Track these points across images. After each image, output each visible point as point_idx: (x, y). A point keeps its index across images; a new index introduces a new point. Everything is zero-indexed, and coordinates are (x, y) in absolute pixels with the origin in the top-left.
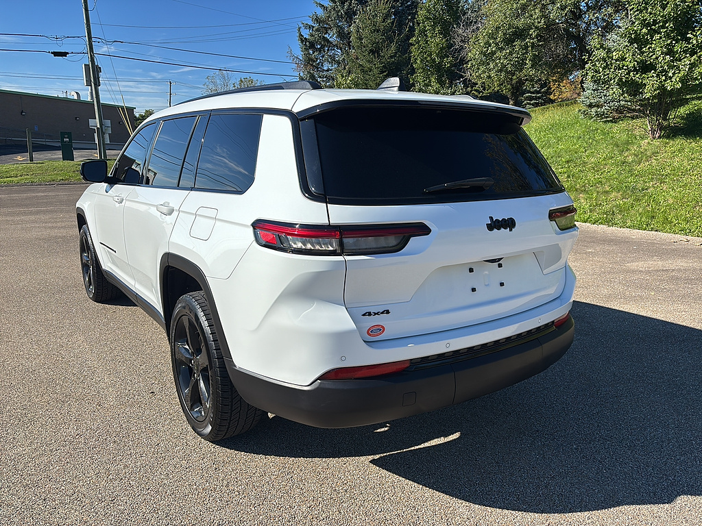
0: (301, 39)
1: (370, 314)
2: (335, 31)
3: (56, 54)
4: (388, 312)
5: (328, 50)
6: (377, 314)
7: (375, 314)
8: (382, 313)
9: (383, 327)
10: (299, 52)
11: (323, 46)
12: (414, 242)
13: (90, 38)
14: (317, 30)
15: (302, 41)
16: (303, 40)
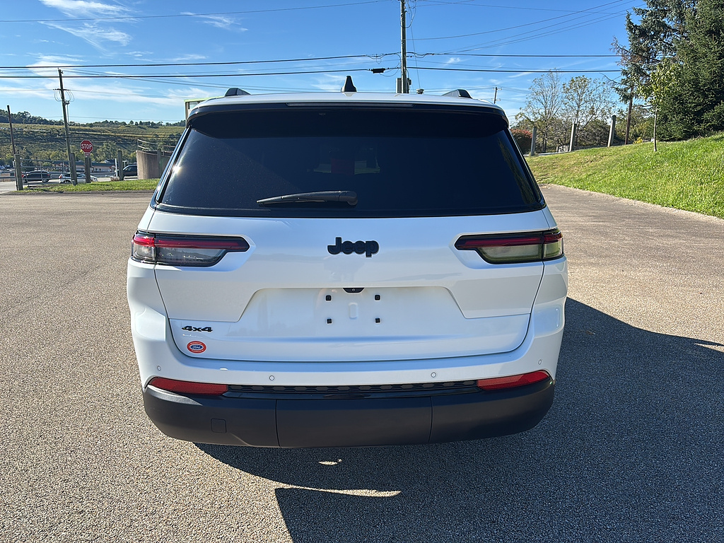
0: (630, 27)
1: (190, 328)
2: (673, 12)
3: (375, 71)
4: (210, 330)
5: (664, 36)
6: (198, 330)
7: (196, 329)
8: (204, 330)
9: (203, 344)
10: (626, 42)
11: (657, 33)
12: (231, 258)
13: (404, 53)
14: (651, 15)
15: (631, 29)
16: (631, 27)
